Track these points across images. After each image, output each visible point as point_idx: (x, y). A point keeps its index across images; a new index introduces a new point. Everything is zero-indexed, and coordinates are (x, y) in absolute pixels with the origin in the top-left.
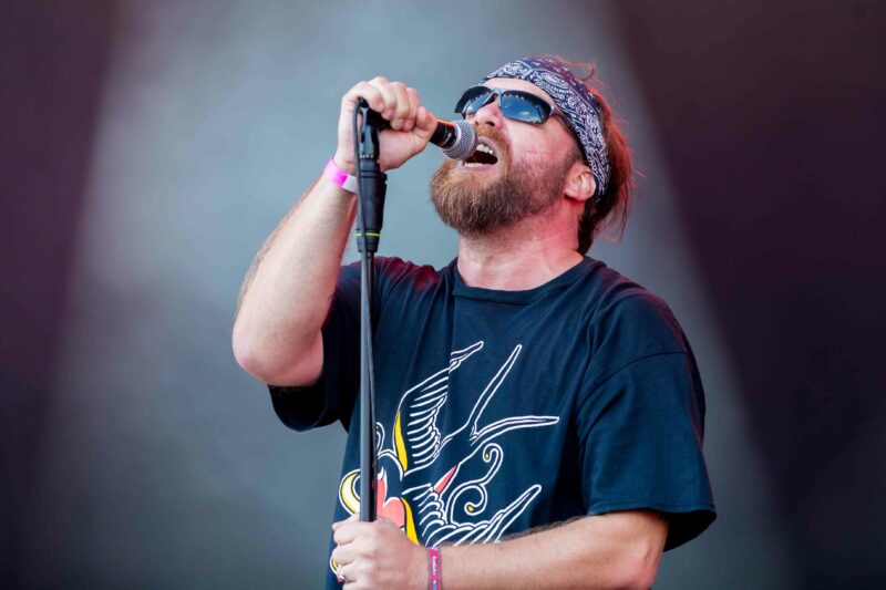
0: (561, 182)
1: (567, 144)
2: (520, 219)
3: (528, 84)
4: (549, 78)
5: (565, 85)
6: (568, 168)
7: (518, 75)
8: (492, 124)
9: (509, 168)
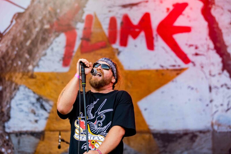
0: (111, 80)
1: (112, 73)
2: (105, 86)
3: (106, 62)
4: (109, 62)
5: (111, 63)
6: (112, 77)
7: (104, 61)
8: (100, 70)
9: (103, 77)
